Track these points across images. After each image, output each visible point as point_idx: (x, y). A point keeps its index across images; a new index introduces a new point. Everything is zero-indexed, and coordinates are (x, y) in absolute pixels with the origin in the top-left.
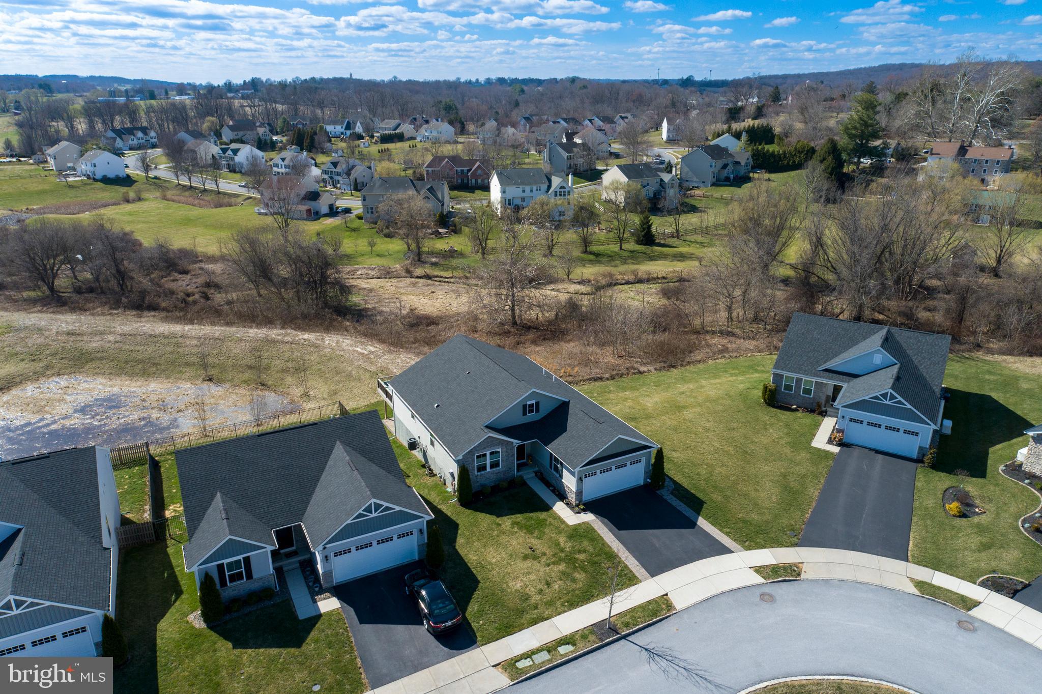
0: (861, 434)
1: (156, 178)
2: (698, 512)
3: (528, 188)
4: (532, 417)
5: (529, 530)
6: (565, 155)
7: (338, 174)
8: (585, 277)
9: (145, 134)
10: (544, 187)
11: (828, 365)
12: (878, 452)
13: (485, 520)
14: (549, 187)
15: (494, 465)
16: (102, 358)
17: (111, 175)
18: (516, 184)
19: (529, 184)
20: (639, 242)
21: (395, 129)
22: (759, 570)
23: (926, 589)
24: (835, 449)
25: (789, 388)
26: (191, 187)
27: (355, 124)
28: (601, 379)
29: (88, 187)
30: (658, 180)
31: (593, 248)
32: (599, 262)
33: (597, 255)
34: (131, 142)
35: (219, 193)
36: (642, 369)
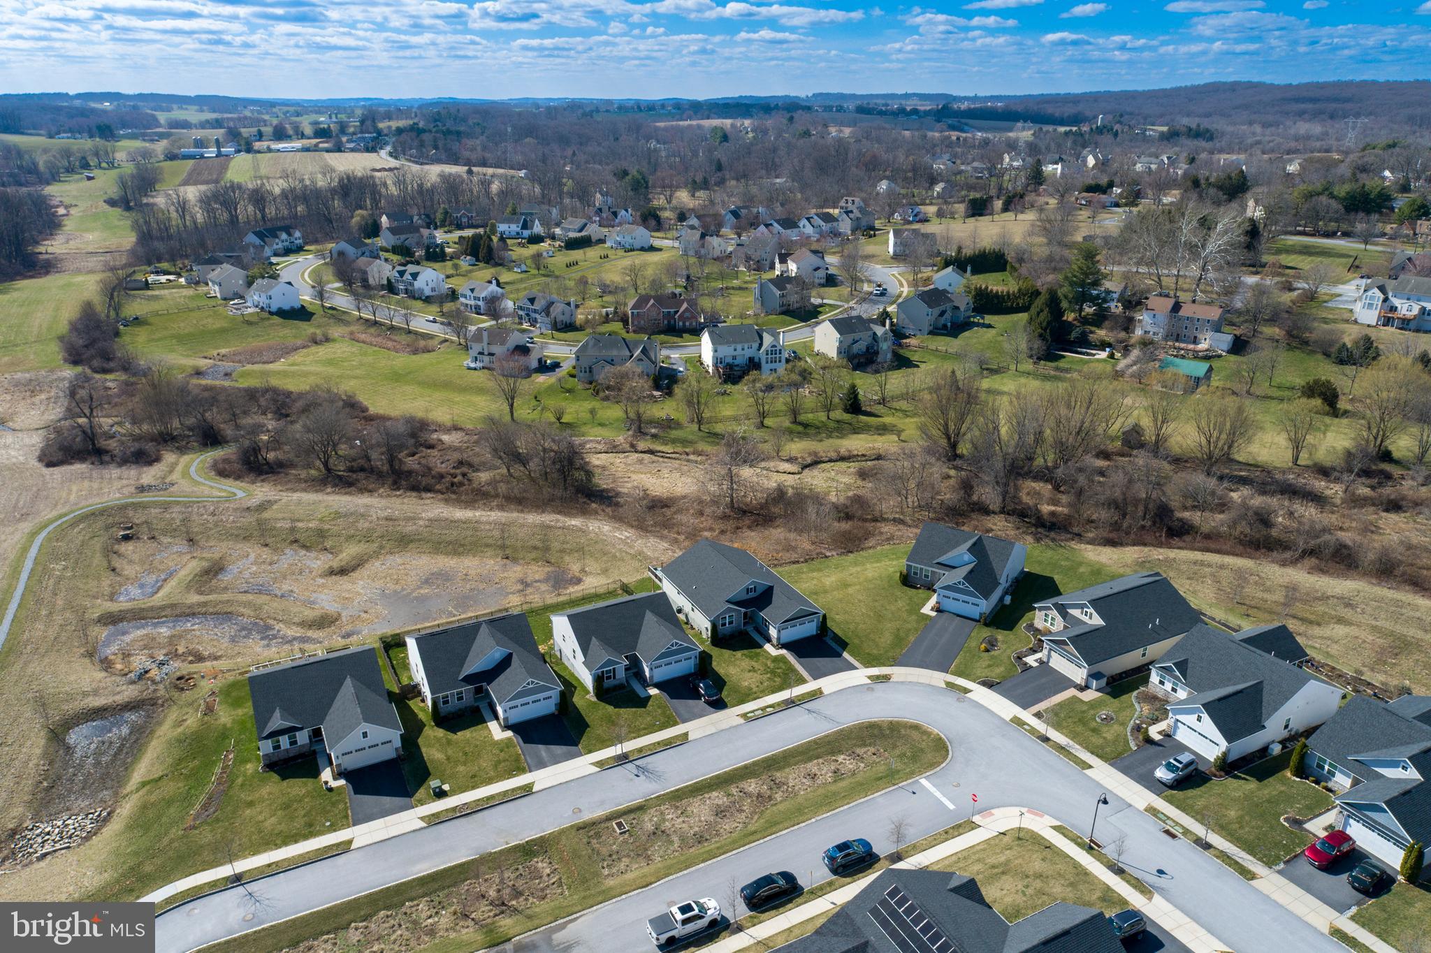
0: (950, 605)
1: (332, 308)
2: (844, 649)
3: (739, 347)
4: (752, 595)
5: (751, 658)
6: (778, 293)
7: (535, 311)
8: (794, 454)
9: (289, 234)
10: (755, 345)
11: (940, 560)
12: (958, 616)
13: (727, 653)
14: (761, 345)
15: (731, 623)
16: (419, 540)
17: (286, 307)
18: (728, 343)
19: (741, 342)
20: (847, 411)
21: (580, 231)
22: (869, 677)
23: (950, 685)
24: (934, 614)
25: (916, 573)
26: (376, 323)
27: (533, 222)
28: (798, 562)
29: (267, 323)
30: (870, 333)
31: (802, 418)
32: (806, 435)
33: (806, 426)
34: (275, 247)
35: (410, 332)
36: (828, 554)
